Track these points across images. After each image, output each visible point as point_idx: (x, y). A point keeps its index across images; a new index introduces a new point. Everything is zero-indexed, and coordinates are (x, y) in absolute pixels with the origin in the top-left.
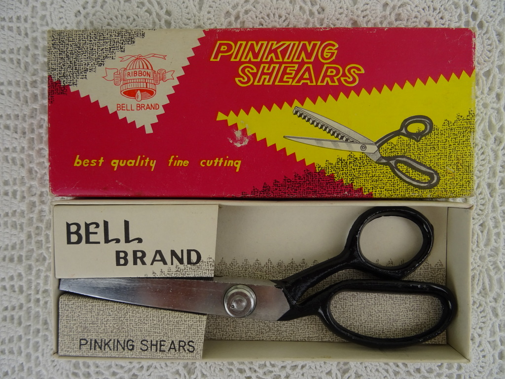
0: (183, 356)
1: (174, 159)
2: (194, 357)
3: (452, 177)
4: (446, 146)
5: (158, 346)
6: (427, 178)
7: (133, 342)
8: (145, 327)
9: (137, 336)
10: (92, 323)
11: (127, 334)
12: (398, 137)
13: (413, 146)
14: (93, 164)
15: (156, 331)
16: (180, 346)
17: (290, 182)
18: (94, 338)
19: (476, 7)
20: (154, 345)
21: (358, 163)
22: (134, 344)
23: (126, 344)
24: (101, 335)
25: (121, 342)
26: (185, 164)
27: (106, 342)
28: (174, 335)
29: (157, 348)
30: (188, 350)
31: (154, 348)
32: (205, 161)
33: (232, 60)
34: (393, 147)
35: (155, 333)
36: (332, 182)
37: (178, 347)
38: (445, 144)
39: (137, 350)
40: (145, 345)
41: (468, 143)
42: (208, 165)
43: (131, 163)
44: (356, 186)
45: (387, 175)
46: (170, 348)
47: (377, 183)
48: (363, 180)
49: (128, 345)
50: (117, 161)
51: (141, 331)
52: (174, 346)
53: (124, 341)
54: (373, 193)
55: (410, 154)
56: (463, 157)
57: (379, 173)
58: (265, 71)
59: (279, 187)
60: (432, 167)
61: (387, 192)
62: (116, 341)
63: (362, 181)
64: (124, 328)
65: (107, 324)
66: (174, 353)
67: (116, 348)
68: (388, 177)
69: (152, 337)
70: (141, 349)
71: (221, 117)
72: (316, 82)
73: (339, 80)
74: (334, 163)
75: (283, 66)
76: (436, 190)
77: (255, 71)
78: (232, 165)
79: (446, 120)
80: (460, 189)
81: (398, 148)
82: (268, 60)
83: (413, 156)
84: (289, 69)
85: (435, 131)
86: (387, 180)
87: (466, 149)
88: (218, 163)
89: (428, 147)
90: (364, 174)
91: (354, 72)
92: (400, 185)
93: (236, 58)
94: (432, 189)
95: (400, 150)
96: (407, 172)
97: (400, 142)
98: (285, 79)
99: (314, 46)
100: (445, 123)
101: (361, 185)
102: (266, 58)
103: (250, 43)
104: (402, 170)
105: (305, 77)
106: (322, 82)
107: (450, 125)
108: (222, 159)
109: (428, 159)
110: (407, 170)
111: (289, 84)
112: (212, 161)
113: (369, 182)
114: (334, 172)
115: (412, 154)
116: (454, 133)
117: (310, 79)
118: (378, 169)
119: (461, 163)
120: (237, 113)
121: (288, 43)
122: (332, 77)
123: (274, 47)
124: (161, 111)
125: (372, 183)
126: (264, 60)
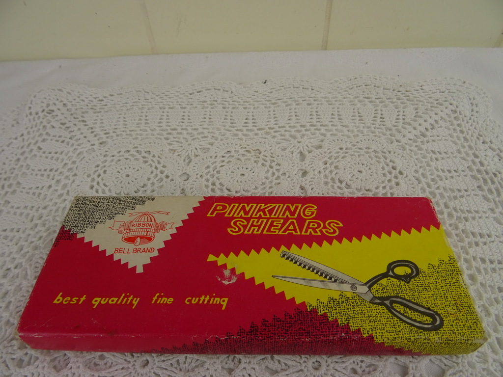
1: (158, 297)
3: (455, 318)
4: (438, 287)
6: (429, 319)
12: (386, 279)
13: (405, 287)
14: (74, 301)
17: (280, 321)
21: (351, 303)
26: (170, 302)
32: (190, 298)
33: (226, 215)
34: (384, 288)
36: (326, 322)
38: (436, 286)
41: (459, 284)
42: (193, 302)
43: (113, 301)
44: (353, 328)
45: (384, 315)
47: (376, 324)
48: (360, 320)
50: (99, 299)
54: (374, 335)
55: (403, 295)
56: (459, 298)
57: (376, 313)
58: (255, 224)
59: (268, 326)
60: (431, 307)
61: (389, 334)
63: (358, 321)
68: (386, 318)
71: (211, 258)
72: (301, 232)
73: (321, 231)
74: (326, 302)
75: (270, 220)
76: (443, 332)
77: (246, 223)
78: (218, 303)
79: (430, 264)
80: (470, 331)
81: (389, 289)
82: (258, 216)
83: (407, 297)
84: (275, 222)
85: (423, 274)
86: (385, 320)
87: (459, 290)
88: (204, 300)
89: (420, 288)
90: (359, 314)
91: (334, 225)
92: (401, 326)
93: (229, 214)
94: (439, 331)
95: (392, 291)
96: (405, 313)
97: (390, 283)
98: (272, 230)
99: (297, 207)
100: (429, 267)
101: (359, 325)
102: (256, 215)
103: (242, 205)
104: (399, 310)
105: (290, 228)
106: (306, 232)
107: (435, 268)
108: (208, 296)
109: (424, 300)
110: (404, 310)
111: (276, 233)
112: (198, 299)
113: (367, 323)
114: (327, 311)
115: (405, 295)
116: (441, 275)
117: (295, 230)
118: (373, 309)
119: (460, 303)
120: (227, 256)
121: (274, 205)
122: (314, 230)
123: (262, 208)
124: (156, 254)
125: (370, 324)
126: (253, 216)
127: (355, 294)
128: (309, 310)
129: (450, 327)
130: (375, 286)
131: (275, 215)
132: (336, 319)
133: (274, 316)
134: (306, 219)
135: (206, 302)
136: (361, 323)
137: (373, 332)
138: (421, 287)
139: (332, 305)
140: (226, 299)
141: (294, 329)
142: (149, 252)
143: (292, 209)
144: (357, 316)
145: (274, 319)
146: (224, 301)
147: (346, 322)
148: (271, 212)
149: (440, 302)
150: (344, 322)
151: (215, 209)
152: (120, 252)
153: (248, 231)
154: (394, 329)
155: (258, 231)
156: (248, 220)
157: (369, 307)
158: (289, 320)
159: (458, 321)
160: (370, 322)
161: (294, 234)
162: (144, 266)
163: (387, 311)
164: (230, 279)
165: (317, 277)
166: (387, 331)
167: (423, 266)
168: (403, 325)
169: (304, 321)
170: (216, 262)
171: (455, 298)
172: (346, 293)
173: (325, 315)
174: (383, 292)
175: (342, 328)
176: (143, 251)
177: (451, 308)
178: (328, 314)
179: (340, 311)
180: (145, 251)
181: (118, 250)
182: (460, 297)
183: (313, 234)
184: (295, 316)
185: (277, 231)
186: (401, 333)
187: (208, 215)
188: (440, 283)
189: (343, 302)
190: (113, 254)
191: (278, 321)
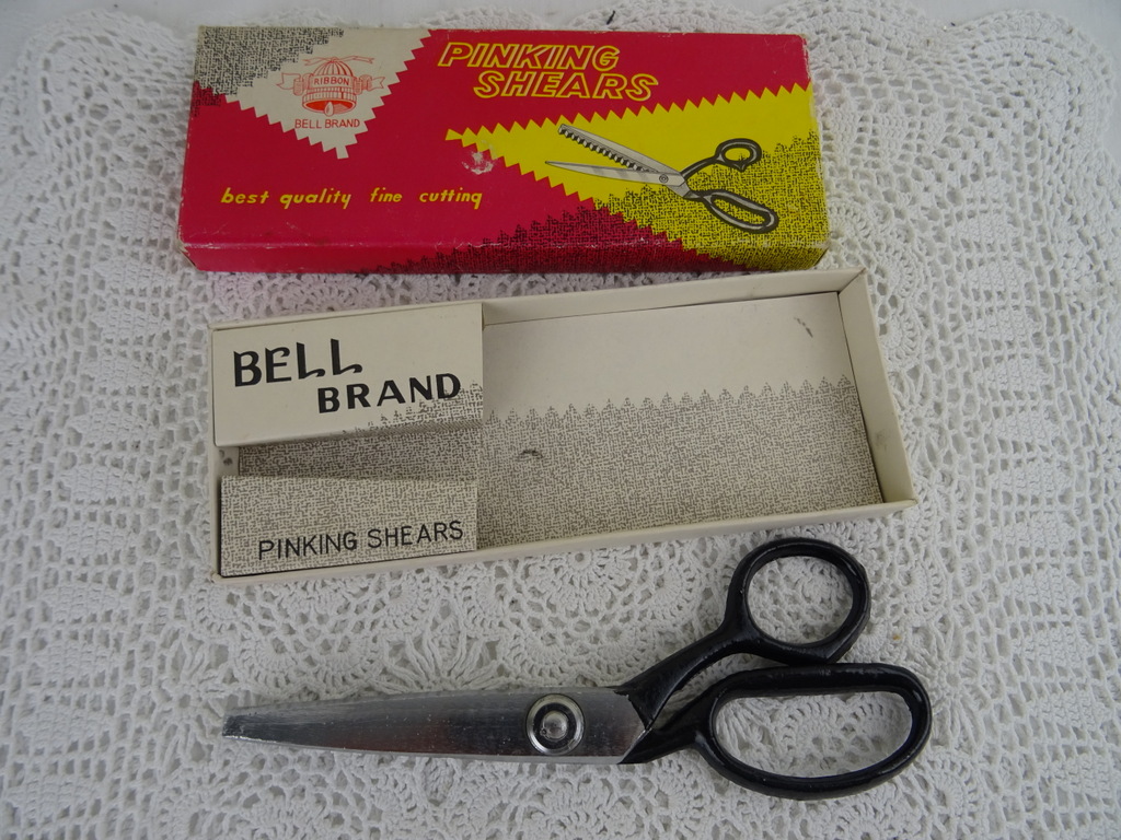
19: (883, 276)
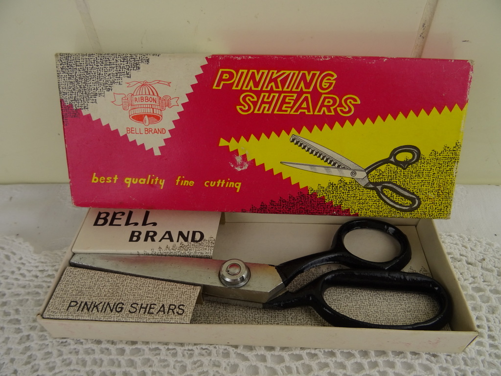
0: (171, 318)
2: (182, 319)
5: (148, 309)
7: (123, 304)
8: (140, 292)
9: (128, 300)
10: (88, 288)
11: (119, 298)
12: (386, 164)
14: (109, 181)
15: (149, 296)
16: (169, 309)
18: (86, 300)
20: (143, 308)
22: (123, 306)
23: (115, 306)
24: (94, 298)
25: (111, 305)
26: (191, 184)
27: (97, 304)
28: (166, 300)
29: (145, 311)
30: (177, 313)
31: (143, 310)
33: (234, 88)
35: (148, 297)
37: (167, 310)
39: (125, 312)
40: (134, 308)
42: (211, 185)
43: (142, 181)
46: (159, 311)
49: (118, 308)
50: (130, 179)
51: (134, 295)
52: (164, 309)
53: (115, 303)
62: (107, 303)
64: (118, 293)
65: (103, 289)
66: (162, 316)
67: (104, 310)
69: (144, 301)
70: (129, 311)
72: (314, 111)
73: (335, 110)
74: (325, 187)
75: (283, 95)
76: (416, 213)
77: (255, 99)
78: (233, 186)
79: (433, 151)
80: (438, 213)
81: (385, 175)
82: (269, 89)
83: (398, 183)
84: (288, 98)
85: (422, 160)
86: (373, 202)
87: (448, 178)
88: (221, 184)
89: (413, 174)
90: (352, 197)
91: (350, 102)
92: (384, 208)
93: (237, 86)
94: (413, 212)
95: (387, 177)
96: (392, 197)
97: (388, 169)
98: (284, 108)
99: (314, 75)
100: (431, 153)
101: (349, 206)
102: (267, 87)
103: (251, 71)
104: (386, 194)
105: (303, 106)
106: (319, 111)
107: (437, 155)
108: (224, 181)
109: (412, 186)
110: (392, 195)
111: (288, 113)
112: (215, 182)
113: (356, 204)
114: (325, 195)
115: (398, 181)
116: (439, 162)
117: (308, 108)
118: (365, 193)
119: (442, 189)
120: (238, 140)
121: (288, 72)
122: (328, 107)
123: (275, 76)
124: (168, 135)
125: (359, 205)
126: (264, 89)
127: (353, 180)
128: (310, 194)
129: (424, 209)
130: (372, 173)
131: (288, 88)
132: (332, 201)
133: (281, 198)
134: (322, 94)
135: (222, 186)
136: (351, 204)
137: (360, 211)
138: (415, 173)
139: (331, 189)
140: (240, 184)
141: (295, 208)
142: (161, 133)
143: (308, 78)
144: (350, 199)
145: (280, 200)
146: (237, 185)
147: (339, 204)
148: (284, 82)
149: (426, 188)
150: (337, 204)
151: (221, 79)
152: (133, 132)
153: (259, 110)
154: (377, 210)
155: (268, 110)
156: (258, 94)
157: (362, 192)
158: (292, 201)
159: (433, 205)
160: (359, 204)
161: (307, 113)
162: (161, 148)
163: (376, 195)
164: (242, 165)
165: (322, 163)
166: (370, 211)
167: (425, 152)
168: (385, 207)
169: (305, 202)
170: (228, 147)
171: (441, 184)
172: (345, 179)
173: (323, 198)
174: (379, 178)
175: (335, 208)
176: (154, 132)
177: (432, 193)
178: (326, 197)
179: (336, 195)
180: (156, 132)
181: (130, 130)
182: (446, 184)
183: (327, 113)
184: (298, 199)
185: (289, 109)
186: (382, 213)
187: (214, 87)
188: (435, 170)
189: (340, 187)
190: (126, 135)
191: (284, 202)
